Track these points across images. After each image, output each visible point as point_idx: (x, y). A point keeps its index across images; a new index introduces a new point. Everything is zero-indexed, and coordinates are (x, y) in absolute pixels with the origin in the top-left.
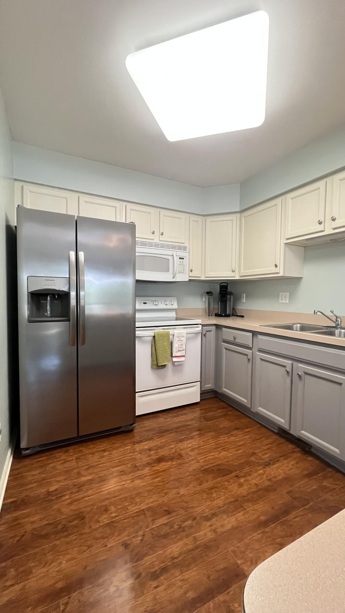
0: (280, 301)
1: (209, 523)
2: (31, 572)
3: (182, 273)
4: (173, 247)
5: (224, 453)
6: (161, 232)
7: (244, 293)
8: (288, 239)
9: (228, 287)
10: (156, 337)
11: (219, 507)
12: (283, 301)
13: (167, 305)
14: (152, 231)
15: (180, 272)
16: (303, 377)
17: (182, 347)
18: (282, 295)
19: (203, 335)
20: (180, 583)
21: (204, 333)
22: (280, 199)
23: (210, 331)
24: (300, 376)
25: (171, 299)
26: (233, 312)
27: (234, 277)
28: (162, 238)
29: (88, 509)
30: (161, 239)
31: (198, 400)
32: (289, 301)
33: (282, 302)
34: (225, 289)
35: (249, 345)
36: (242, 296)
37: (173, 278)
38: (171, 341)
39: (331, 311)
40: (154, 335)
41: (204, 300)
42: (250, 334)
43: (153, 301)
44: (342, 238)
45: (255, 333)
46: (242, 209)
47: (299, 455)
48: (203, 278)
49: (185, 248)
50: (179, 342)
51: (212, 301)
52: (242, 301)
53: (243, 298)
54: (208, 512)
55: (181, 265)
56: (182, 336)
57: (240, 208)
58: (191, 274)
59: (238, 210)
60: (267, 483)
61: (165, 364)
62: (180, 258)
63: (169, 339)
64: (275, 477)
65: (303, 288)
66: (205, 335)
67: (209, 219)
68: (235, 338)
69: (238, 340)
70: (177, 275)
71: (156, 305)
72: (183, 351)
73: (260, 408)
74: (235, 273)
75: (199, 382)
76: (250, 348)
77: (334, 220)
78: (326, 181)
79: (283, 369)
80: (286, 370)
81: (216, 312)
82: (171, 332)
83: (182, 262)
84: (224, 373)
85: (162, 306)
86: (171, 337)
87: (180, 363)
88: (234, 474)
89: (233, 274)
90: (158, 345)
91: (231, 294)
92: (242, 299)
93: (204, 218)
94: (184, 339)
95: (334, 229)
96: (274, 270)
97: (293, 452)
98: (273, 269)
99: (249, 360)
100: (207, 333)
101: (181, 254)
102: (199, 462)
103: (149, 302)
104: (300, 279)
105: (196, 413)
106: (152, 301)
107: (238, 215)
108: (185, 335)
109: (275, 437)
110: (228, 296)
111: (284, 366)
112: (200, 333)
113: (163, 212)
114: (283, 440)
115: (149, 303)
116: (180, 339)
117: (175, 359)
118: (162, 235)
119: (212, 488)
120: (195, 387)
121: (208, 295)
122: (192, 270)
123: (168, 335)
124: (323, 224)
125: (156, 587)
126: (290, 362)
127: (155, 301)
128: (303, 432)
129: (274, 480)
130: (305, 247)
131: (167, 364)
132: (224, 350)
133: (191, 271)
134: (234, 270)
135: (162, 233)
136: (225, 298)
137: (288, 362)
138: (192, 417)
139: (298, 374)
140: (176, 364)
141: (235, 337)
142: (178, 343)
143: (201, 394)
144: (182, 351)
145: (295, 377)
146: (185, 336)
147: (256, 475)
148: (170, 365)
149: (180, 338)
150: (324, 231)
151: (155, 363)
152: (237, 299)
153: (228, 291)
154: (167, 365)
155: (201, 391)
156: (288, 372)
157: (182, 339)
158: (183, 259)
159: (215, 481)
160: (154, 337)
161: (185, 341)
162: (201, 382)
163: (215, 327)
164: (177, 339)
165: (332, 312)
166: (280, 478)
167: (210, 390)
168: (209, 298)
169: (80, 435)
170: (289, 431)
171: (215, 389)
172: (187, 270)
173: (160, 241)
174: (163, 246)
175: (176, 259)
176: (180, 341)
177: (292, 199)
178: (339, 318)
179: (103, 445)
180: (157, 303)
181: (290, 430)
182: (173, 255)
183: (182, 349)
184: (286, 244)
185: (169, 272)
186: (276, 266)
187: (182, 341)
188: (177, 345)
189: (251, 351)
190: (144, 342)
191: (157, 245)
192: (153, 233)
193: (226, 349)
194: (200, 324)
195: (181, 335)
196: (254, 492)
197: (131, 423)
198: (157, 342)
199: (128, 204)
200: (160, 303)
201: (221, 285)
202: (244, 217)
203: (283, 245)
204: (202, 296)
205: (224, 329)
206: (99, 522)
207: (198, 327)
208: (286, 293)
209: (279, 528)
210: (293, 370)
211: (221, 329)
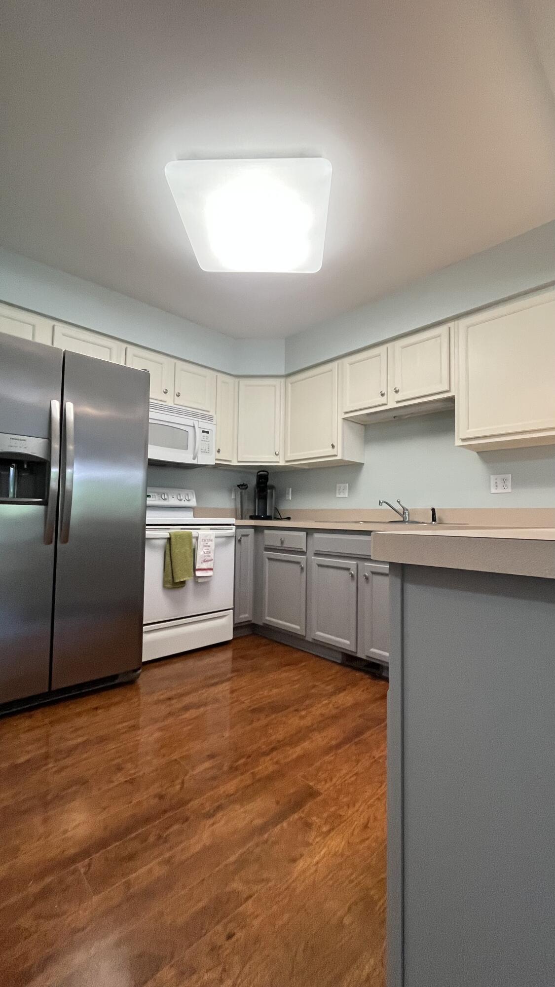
0: (338, 496)
1: (268, 758)
2: (19, 850)
3: (206, 452)
4: (195, 415)
5: (275, 691)
6: (176, 392)
7: (290, 488)
8: (346, 413)
9: (269, 477)
10: (173, 540)
11: (279, 741)
12: (342, 495)
13: (181, 500)
14: (163, 389)
15: (203, 451)
16: (370, 579)
17: (210, 556)
18: (340, 487)
19: (238, 541)
20: (243, 815)
21: (239, 538)
22: (335, 364)
23: (247, 535)
24: (367, 578)
25: (186, 492)
26: (275, 514)
27: (278, 462)
28: (178, 400)
29: (91, 772)
30: (175, 403)
31: (230, 637)
32: (348, 495)
33: (340, 496)
34: (264, 479)
35: (302, 549)
36: (287, 492)
37: (194, 459)
38: (193, 547)
39: (397, 501)
40: (169, 537)
41: (233, 497)
42: (303, 534)
43: (160, 494)
44: (406, 415)
45: (309, 532)
46: (287, 373)
47: (369, 680)
48: (235, 463)
49: (211, 419)
50: (204, 548)
51: (246, 497)
52: (287, 499)
53: (288, 493)
54: (264, 748)
55: (204, 441)
56: (210, 540)
57: (285, 371)
58: (219, 456)
59: (283, 373)
60: (334, 712)
61: (184, 579)
62: (203, 432)
63: (191, 542)
64: (342, 705)
65: (365, 478)
66: (240, 541)
67: (244, 382)
68: (282, 542)
69: (286, 545)
70: (200, 455)
71: (165, 500)
72: (211, 562)
73: (318, 633)
74: (279, 456)
75: (232, 611)
76: (303, 553)
77: (397, 392)
78: (387, 348)
79: (346, 573)
80: (351, 573)
81: (252, 514)
82: (194, 533)
83: (207, 437)
84: (267, 594)
85: (173, 501)
86: (194, 540)
87: (206, 580)
88: (292, 709)
89: (276, 459)
90: (175, 550)
91: (272, 487)
92: (287, 496)
93: (237, 380)
94: (212, 544)
95: (397, 402)
96: (331, 452)
97: (362, 679)
98: (329, 451)
99: (302, 568)
100: (243, 538)
101: (207, 426)
102: (243, 703)
103: (154, 494)
104: (361, 465)
105: (227, 654)
106: (158, 494)
107: (282, 380)
108: (213, 537)
109: (338, 668)
110: (269, 491)
111: (348, 569)
112: (234, 536)
113: (179, 364)
114: (348, 670)
115: (154, 497)
116: (207, 544)
117: (198, 574)
118: (178, 396)
119: (267, 725)
120: (227, 617)
121: (241, 489)
122: (219, 449)
123: (190, 536)
124: (385, 396)
125: (213, 824)
126: (355, 563)
127: (164, 494)
128: (372, 650)
129: (341, 707)
130: (365, 425)
131: (188, 580)
132: (267, 560)
133: (219, 451)
134: (277, 453)
135: (179, 393)
136: (265, 493)
137: (352, 563)
138: (224, 658)
139: (365, 576)
140: (200, 580)
141: (283, 539)
142: (204, 550)
143: (234, 629)
144: (209, 562)
145: (362, 580)
146: (214, 540)
147: (320, 705)
148: (190, 584)
149: (207, 542)
150: (386, 404)
151: (170, 578)
152: (281, 496)
153: (268, 483)
154: (186, 582)
155: (234, 624)
156: (352, 576)
157: (209, 543)
158: (208, 432)
159: (269, 719)
160: (169, 539)
161: (214, 547)
162: (233, 609)
163: (253, 530)
164: (202, 543)
165: (399, 502)
166: (349, 704)
167: (246, 624)
168: (241, 493)
169: (55, 687)
170: (355, 655)
171: (253, 622)
172: (214, 451)
173: (174, 404)
174: (179, 412)
175: (199, 432)
176: (206, 546)
177: (351, 364)
178: (407, 510)
179: (94, 701)
180: (166, 497)
181: (356, 653)
182: (194, 427)
183: (209, 558)
184: (344, 419)
185: (187, 449)
186: (333, 446)
187: (209, 546)
188: (202, 553)
189: (305, 557)
190: (154, 547)
191: (171, 410)
192: (166, 393)
193: (270, 559)
194: (233, 525)
195: (208, 538)
196: (320, 722)
197: (135, 668)
198: (173, 547)
199: (130, 347)
200: (170, 497)
201: (259, 474)
202: (291, 384)
203: (340, 421)
204: (230, 491)
205: (266, 532)
206: (112, 782)
207: (231, 529)
208: (344, 485)
209: (353, 747)
210: (359, 571)
211: (263, 532)
